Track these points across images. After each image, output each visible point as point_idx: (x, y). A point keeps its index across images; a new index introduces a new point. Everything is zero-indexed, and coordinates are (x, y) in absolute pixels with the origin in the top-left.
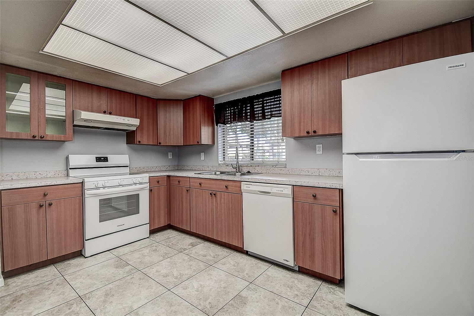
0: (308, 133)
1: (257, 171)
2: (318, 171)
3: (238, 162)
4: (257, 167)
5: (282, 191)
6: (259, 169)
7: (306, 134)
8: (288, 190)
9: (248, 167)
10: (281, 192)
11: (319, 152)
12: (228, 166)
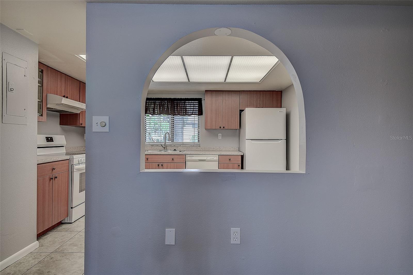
0: (220, 127)
1: (180, 149)
2: (219, 148)
3: (165, 143)
4: (179, 147)
7: (219, 128)
8: (216, 158)
9: (172, 147)
10: (213, 159)
11: (220, 137)
12: (153, 146)
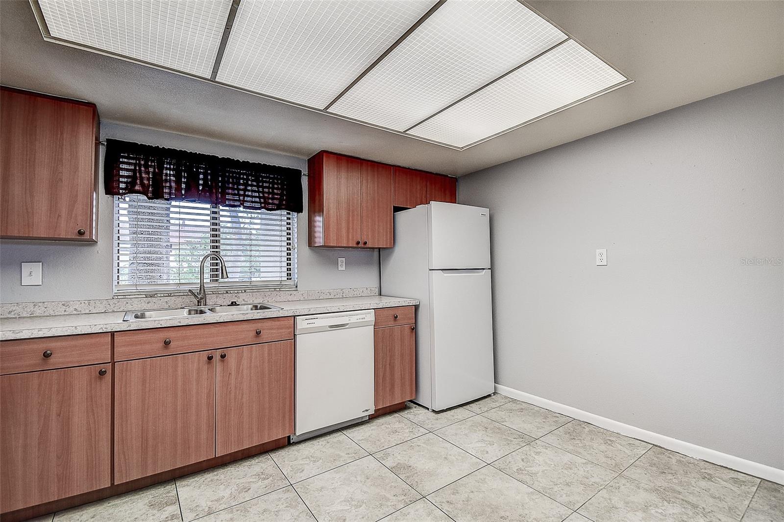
0: (358, 243)
1: (244, 300)
2: (342, 292)
4: (241, 294)
5: (364, 318)
6: (248, 296)
7: (356, 245)
8: (370, 317)
10: (363, 320)
11: (341, 267)
12: (155, 296)
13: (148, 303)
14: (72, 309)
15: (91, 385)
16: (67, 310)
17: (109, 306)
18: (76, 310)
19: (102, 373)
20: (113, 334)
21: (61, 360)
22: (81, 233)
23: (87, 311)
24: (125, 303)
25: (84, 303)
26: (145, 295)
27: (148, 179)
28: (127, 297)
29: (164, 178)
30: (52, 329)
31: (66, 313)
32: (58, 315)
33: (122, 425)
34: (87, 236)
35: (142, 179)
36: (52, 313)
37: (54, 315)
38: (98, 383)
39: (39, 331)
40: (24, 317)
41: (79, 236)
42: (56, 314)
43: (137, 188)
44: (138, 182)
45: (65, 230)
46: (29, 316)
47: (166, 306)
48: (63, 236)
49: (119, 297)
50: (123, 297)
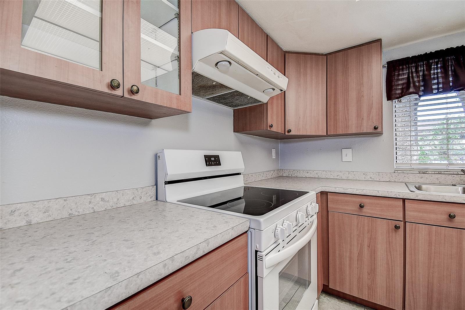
12: (427, 173)
13: (421, 178)
14: (369, 177)
15: (389, 233)
16: (366, 177)
17: (392, 177)
18: (371, 178)
19: (397, 228)
20: (404, 200)
21: (369, 211)
22: (375, 128)
23: (378, 180)
24: (403, 176)
25: (376, 174)
26: (418, 171)
27: (419, 82)
28: (404, 172)
29: (432, 77)
30: (364, 190)
31: (365, 179)
32: (361, 180)
33: (412, 271)
34: (379, 130)
35: (414, 83)
36: (358, 179)
37: (359, 180)
38: (394, 234)
39: (356, 190)
40: (344, 179)
41: (374, 130)
42: (360, 179)
43: (411, 90)
44: (412, 85)
45: (367, 128)
46: (346, 179)
47: (437, 182)
48: (365, 131)
49: (399, 172)
50: (401, 172)
